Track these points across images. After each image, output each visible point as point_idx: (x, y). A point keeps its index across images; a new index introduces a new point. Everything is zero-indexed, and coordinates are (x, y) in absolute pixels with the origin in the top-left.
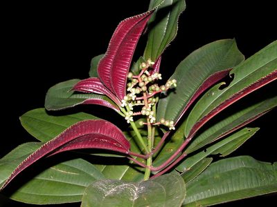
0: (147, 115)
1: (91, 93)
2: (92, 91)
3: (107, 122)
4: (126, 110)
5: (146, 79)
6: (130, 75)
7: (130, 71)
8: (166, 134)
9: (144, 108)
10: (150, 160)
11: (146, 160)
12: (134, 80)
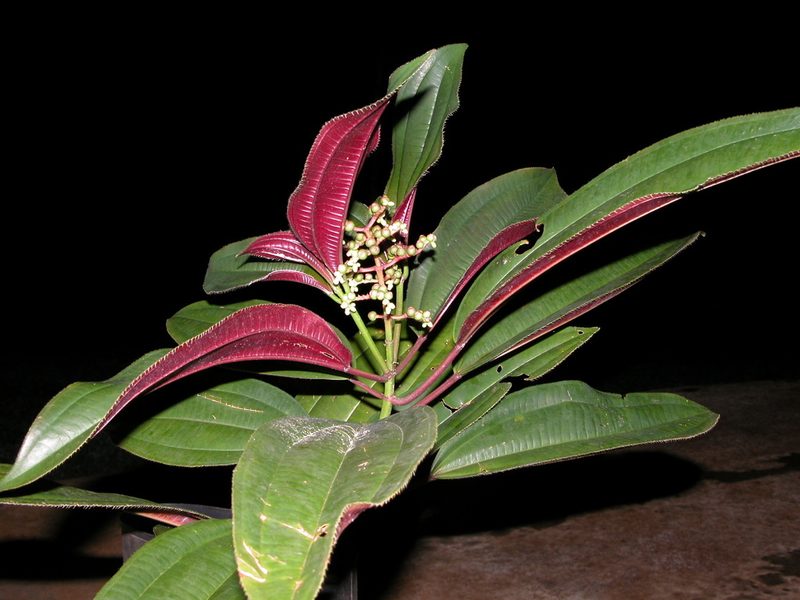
0: (380, 298)
1: (282, 260)
2: (282, 256)
3: (305, 311)
4: (344, 291)
5: (378, 234)
6: (350, 227)
7: (349, 217)
8: (421, 338)
9: (375, 287)
10: (390, 385)
11: (383, 385)
12: (360, 236)
